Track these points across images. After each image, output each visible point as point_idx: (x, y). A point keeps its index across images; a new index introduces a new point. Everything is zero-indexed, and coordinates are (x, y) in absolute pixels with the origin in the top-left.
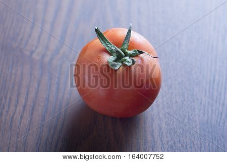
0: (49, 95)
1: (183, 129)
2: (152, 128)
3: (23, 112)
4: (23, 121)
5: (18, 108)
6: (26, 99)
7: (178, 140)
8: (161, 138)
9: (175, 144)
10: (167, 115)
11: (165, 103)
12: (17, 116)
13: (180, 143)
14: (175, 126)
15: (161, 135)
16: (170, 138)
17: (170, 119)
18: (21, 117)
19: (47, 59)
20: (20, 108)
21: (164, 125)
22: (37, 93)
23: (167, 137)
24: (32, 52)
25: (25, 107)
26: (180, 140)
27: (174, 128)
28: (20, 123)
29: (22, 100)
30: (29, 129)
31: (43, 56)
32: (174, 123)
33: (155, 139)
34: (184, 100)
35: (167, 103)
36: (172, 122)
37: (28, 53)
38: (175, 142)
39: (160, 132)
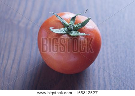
0: (31, 52)
1: (126, 77)
2: (104, 75)
3: (13, 64)
4: (12, 70)
5: (9, 61)
6: (15, 55)
7: (122, 84)
8: (110, 83)
9: (120, 87)
10: (114, 66)
11: (113, 58)
12: (9, 67)
13: (124, 86)
14: (120, 74)
15: (110, 80)
16: (117, 83)
17: (116, 69)
18: (11, 68)
19: (29, 27)
20: (10, 61)
21: (112, 74)
22: (22, 50)
23: (114, 82)
24: (19, 22)
25: (14, 60)
26: (123, 84)
27: (120, 76)
28: (10, 72)
29: (12, 56)
30: (17, 76)
31: (27, 25)
32: (120, 72)
33: (106, 83)
34: (127, 56)
35: (114, 58)
36: (118, 71)
37: (16, 22)
38: (120, 85)
39: (109, 79)
